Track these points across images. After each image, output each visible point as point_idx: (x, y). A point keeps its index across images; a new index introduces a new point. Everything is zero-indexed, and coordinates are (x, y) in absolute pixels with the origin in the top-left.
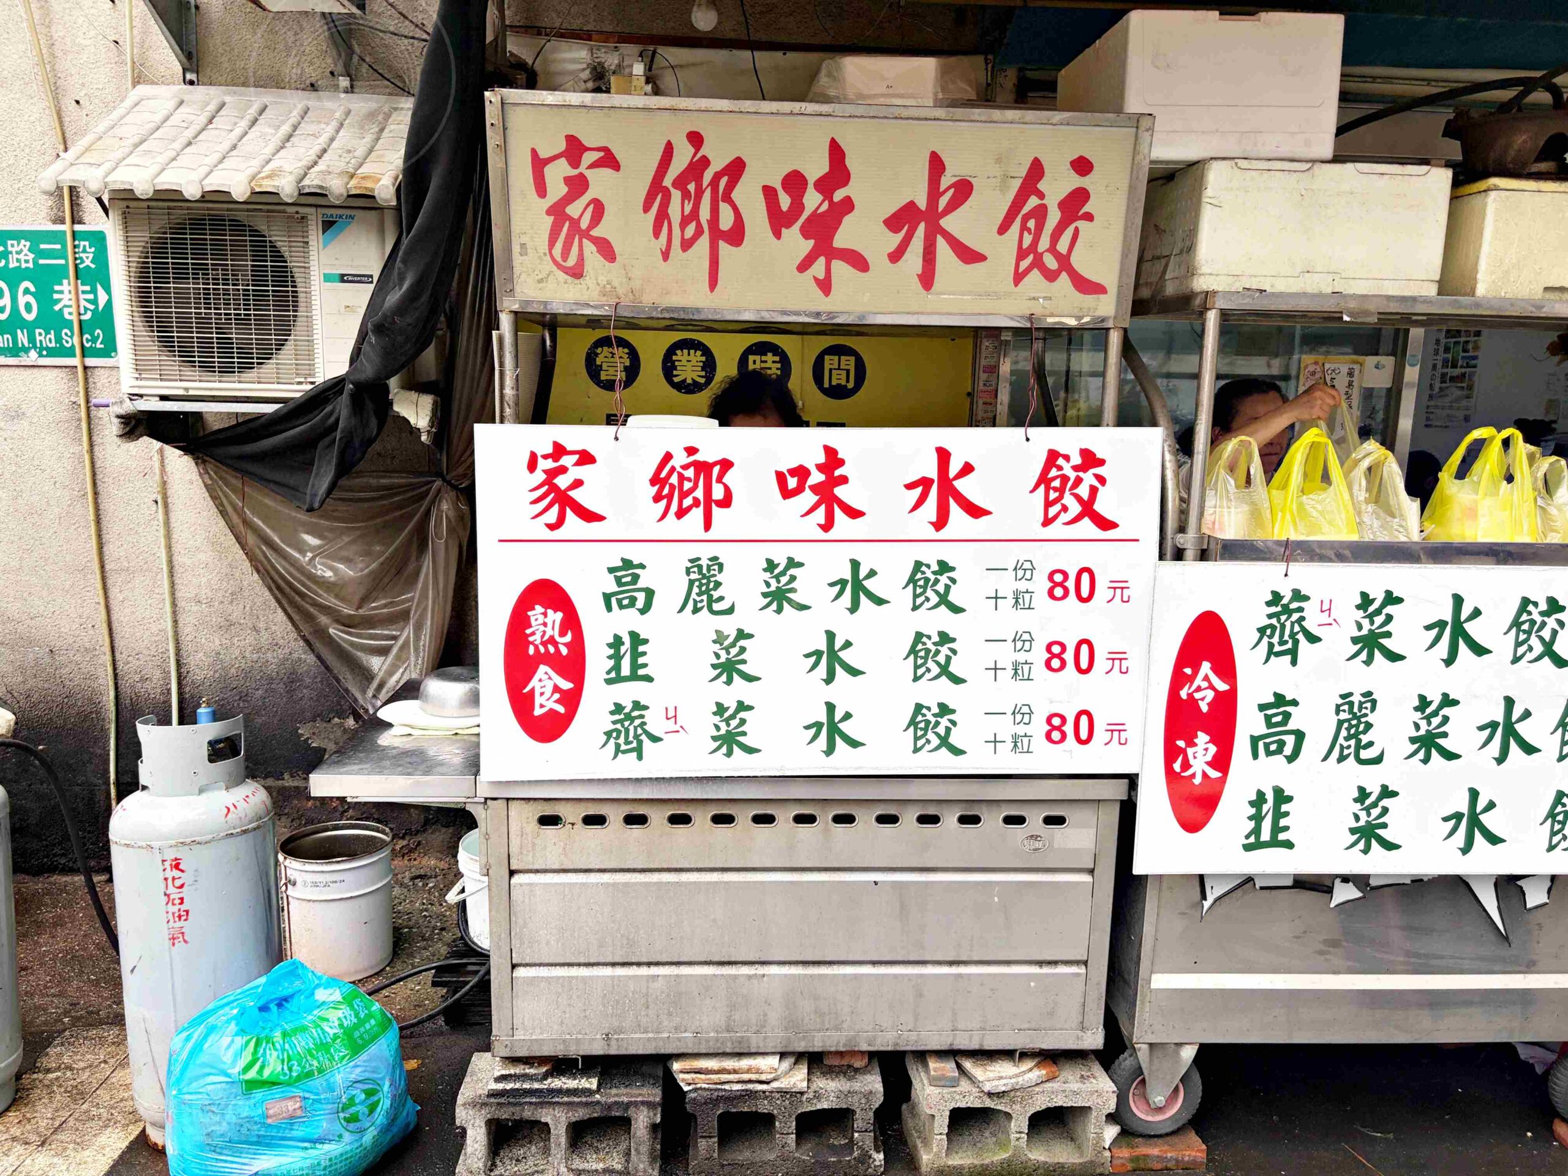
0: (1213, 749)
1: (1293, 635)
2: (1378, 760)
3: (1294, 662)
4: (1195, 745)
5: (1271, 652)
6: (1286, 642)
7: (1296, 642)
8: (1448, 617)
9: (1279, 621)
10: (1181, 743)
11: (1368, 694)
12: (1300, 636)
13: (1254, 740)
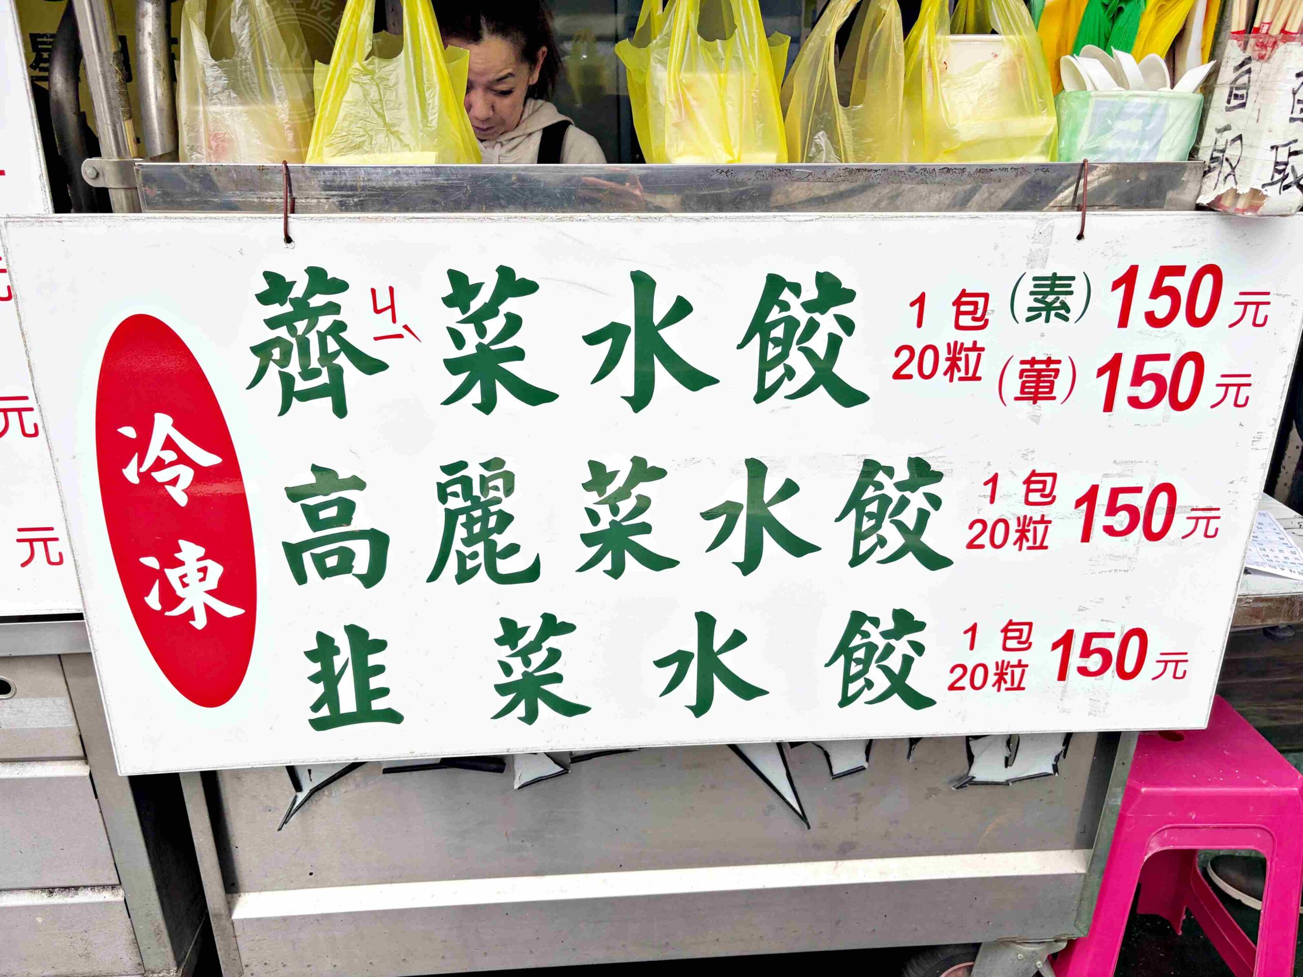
0: (216, 570)
1: (326, 357)
2: (532, 574)
3: (340, 410)
4: (181, 563)
5: (289, 394)
6: (316, 373)
7: (337, 374)
8: (628, 318)
9: (292, 330)
10: (151, 562)
11: (494, 464)
12: (342, 360)
13: (293, 552)
